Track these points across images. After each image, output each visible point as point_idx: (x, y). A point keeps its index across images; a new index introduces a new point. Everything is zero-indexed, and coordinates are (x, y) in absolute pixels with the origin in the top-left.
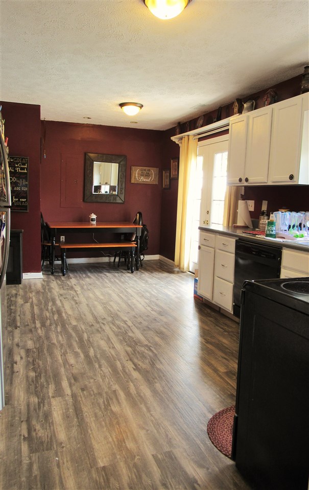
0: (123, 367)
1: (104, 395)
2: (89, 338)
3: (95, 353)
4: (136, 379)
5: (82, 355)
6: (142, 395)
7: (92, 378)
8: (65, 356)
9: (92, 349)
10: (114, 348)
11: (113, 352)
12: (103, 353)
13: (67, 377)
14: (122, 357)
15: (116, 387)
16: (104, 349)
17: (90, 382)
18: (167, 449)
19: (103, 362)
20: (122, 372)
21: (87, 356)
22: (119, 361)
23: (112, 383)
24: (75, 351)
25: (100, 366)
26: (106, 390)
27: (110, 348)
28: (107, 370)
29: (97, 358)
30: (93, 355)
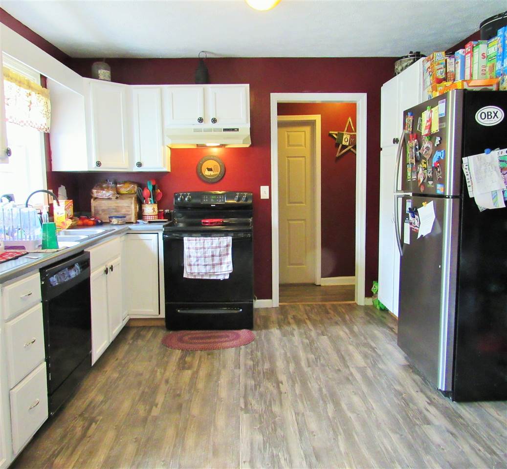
0: (293, 386)
1: (319, 365)
2: (336, 439)
3: (325, 408)
4: (284, 374)
5: (344, 406)
6: (285, 362)
7: (330, 378)
8: (368, 408)
9: (330, 414)
10: (297, 414)
11: (300, 406)
12: (314, 407)
13: (358, 382)
14: (290, 397)
15: (306, 369)
16: (312, 413)
17: (333, 375)
18: (285, 338)
19: (316, 395)
20: (296, 381)
21: (337, 404)
22: (296, 394)
23: (310, 373)
24: (355, 415)
25: (320, 390)
26: (317, 369)
27: (303, 414)
28: (314, 386)
29: (323, 400)
30: (328, 405)
